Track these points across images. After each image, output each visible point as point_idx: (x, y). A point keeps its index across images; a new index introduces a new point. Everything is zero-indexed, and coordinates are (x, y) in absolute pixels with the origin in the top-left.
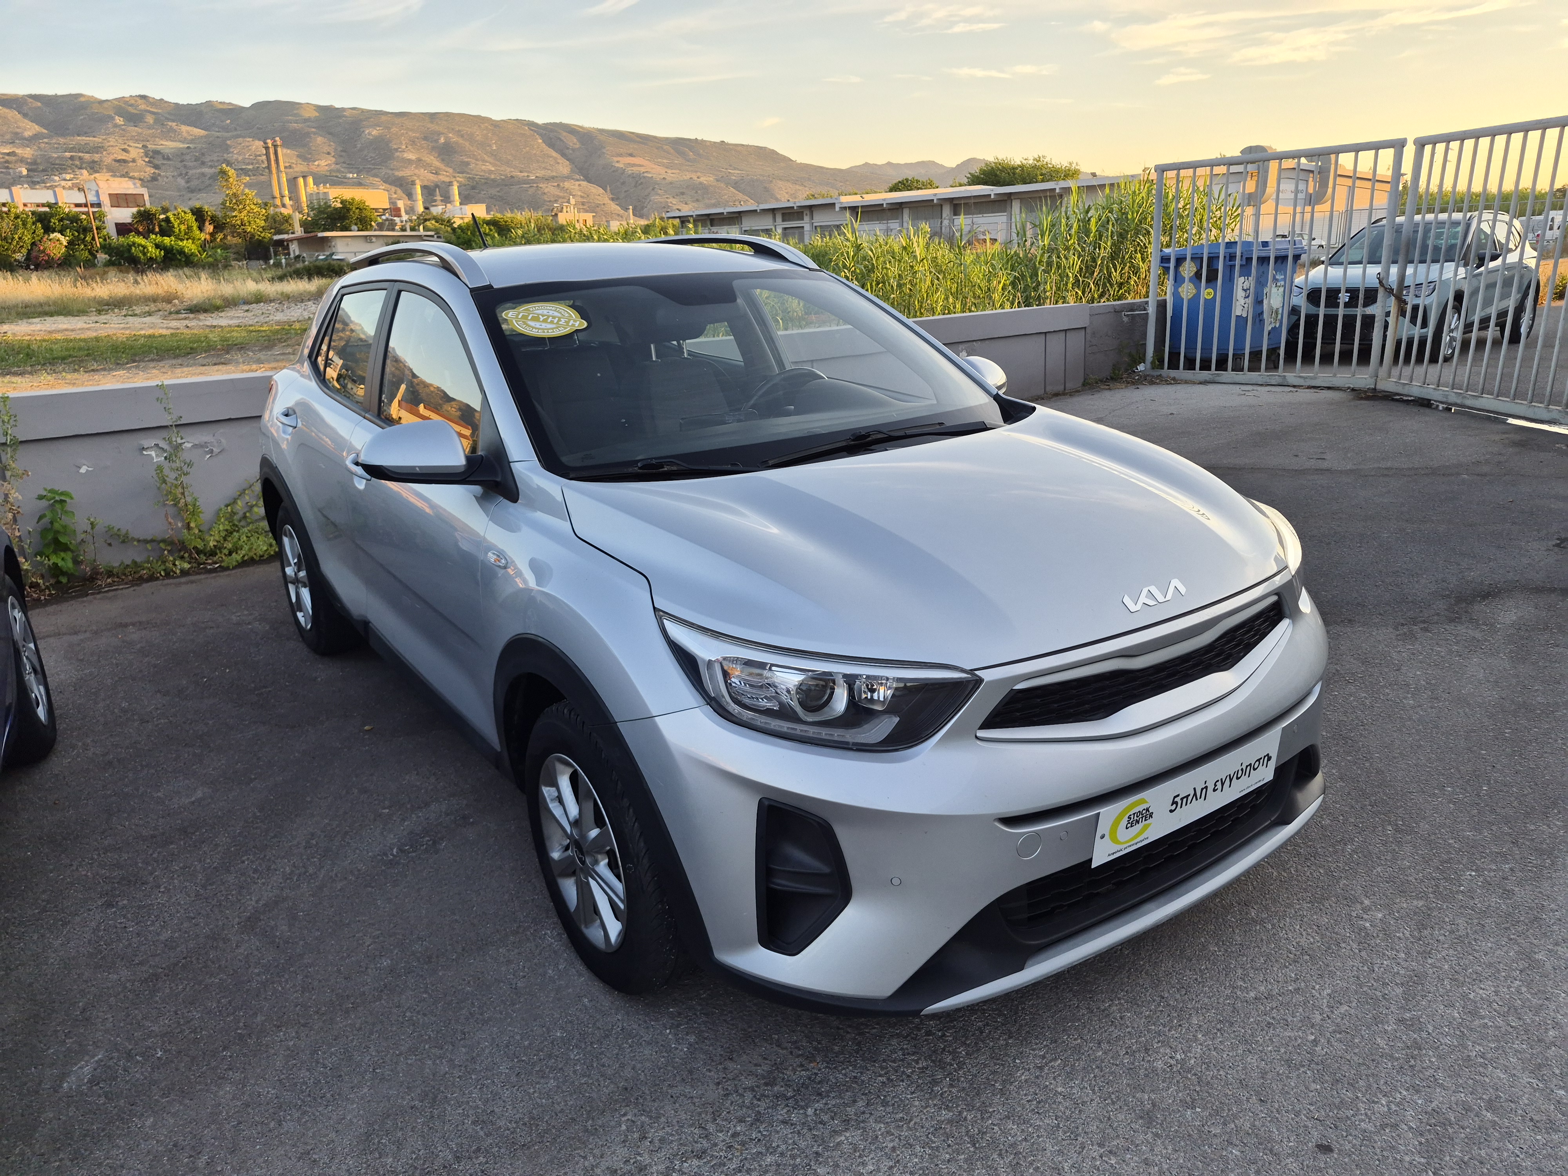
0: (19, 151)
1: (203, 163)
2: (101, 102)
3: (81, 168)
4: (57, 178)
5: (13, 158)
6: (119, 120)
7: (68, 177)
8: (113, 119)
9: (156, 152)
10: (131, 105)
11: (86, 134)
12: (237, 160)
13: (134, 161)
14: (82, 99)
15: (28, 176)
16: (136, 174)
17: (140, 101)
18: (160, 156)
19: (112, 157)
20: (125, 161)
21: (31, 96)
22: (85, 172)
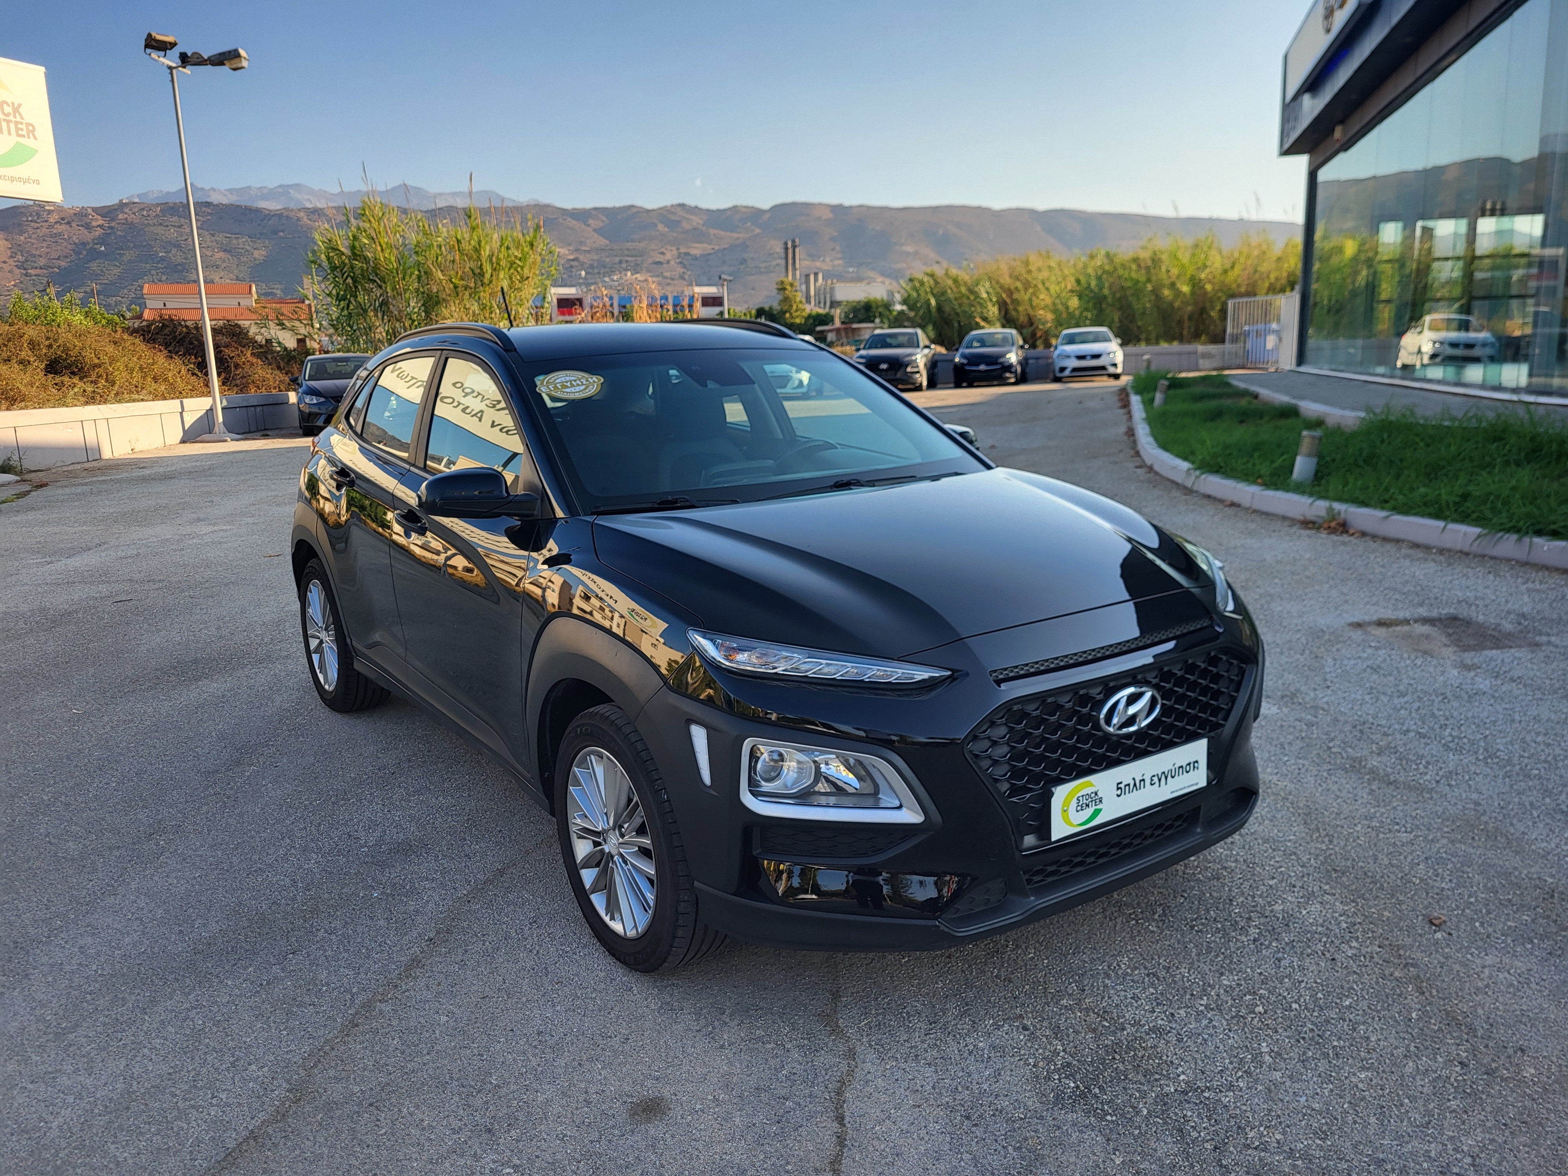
0: (581, 258)
1: (724, 262)
2: (649, 211)
3: (626, 270)
4: (607, 279)
5: (575, 263)
6: (660, 227)
7: (615, 278)
8: (656, 225)
9: (687, 254)
10: (672, 213)
11: (633, 241)
12: (753, 259)
13: (668, 262)
14: (634, 210)
15: (585, 278)
16: (668, 274)
17: (679, 209)
18: (690, 258)
19: (650, 260)
20: (660, 263)
21: (596, 209)
22: (629, 273)
